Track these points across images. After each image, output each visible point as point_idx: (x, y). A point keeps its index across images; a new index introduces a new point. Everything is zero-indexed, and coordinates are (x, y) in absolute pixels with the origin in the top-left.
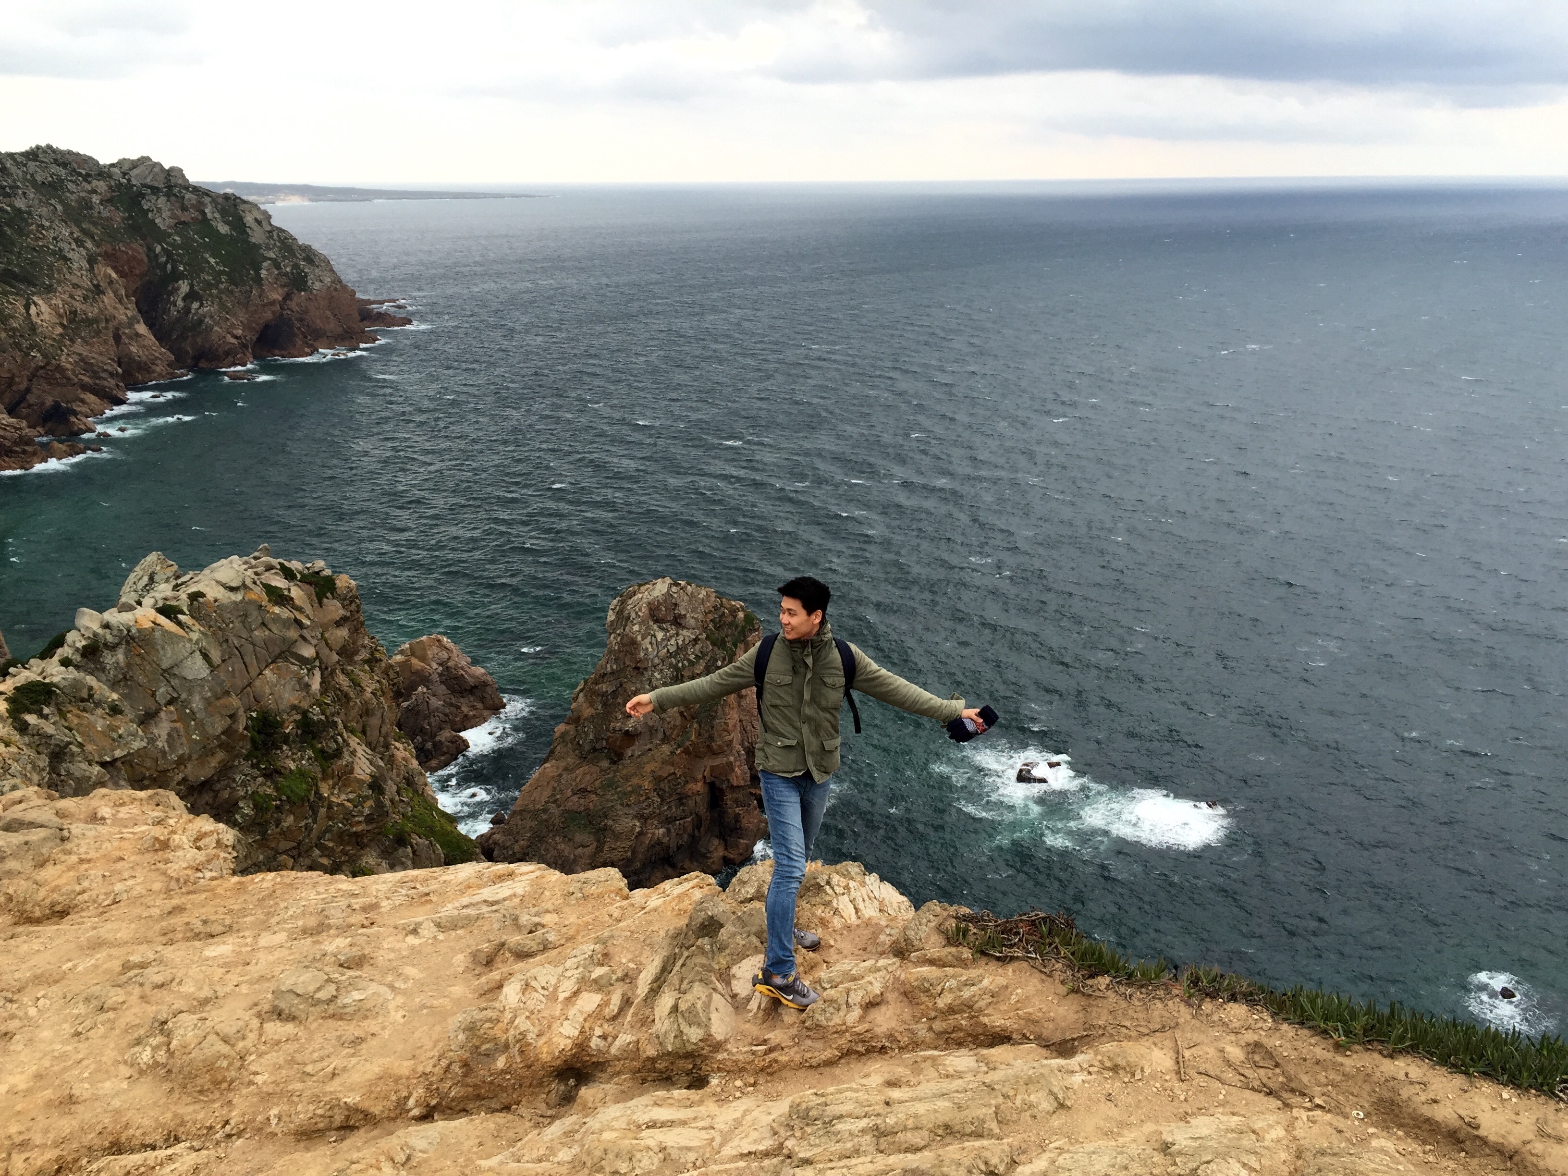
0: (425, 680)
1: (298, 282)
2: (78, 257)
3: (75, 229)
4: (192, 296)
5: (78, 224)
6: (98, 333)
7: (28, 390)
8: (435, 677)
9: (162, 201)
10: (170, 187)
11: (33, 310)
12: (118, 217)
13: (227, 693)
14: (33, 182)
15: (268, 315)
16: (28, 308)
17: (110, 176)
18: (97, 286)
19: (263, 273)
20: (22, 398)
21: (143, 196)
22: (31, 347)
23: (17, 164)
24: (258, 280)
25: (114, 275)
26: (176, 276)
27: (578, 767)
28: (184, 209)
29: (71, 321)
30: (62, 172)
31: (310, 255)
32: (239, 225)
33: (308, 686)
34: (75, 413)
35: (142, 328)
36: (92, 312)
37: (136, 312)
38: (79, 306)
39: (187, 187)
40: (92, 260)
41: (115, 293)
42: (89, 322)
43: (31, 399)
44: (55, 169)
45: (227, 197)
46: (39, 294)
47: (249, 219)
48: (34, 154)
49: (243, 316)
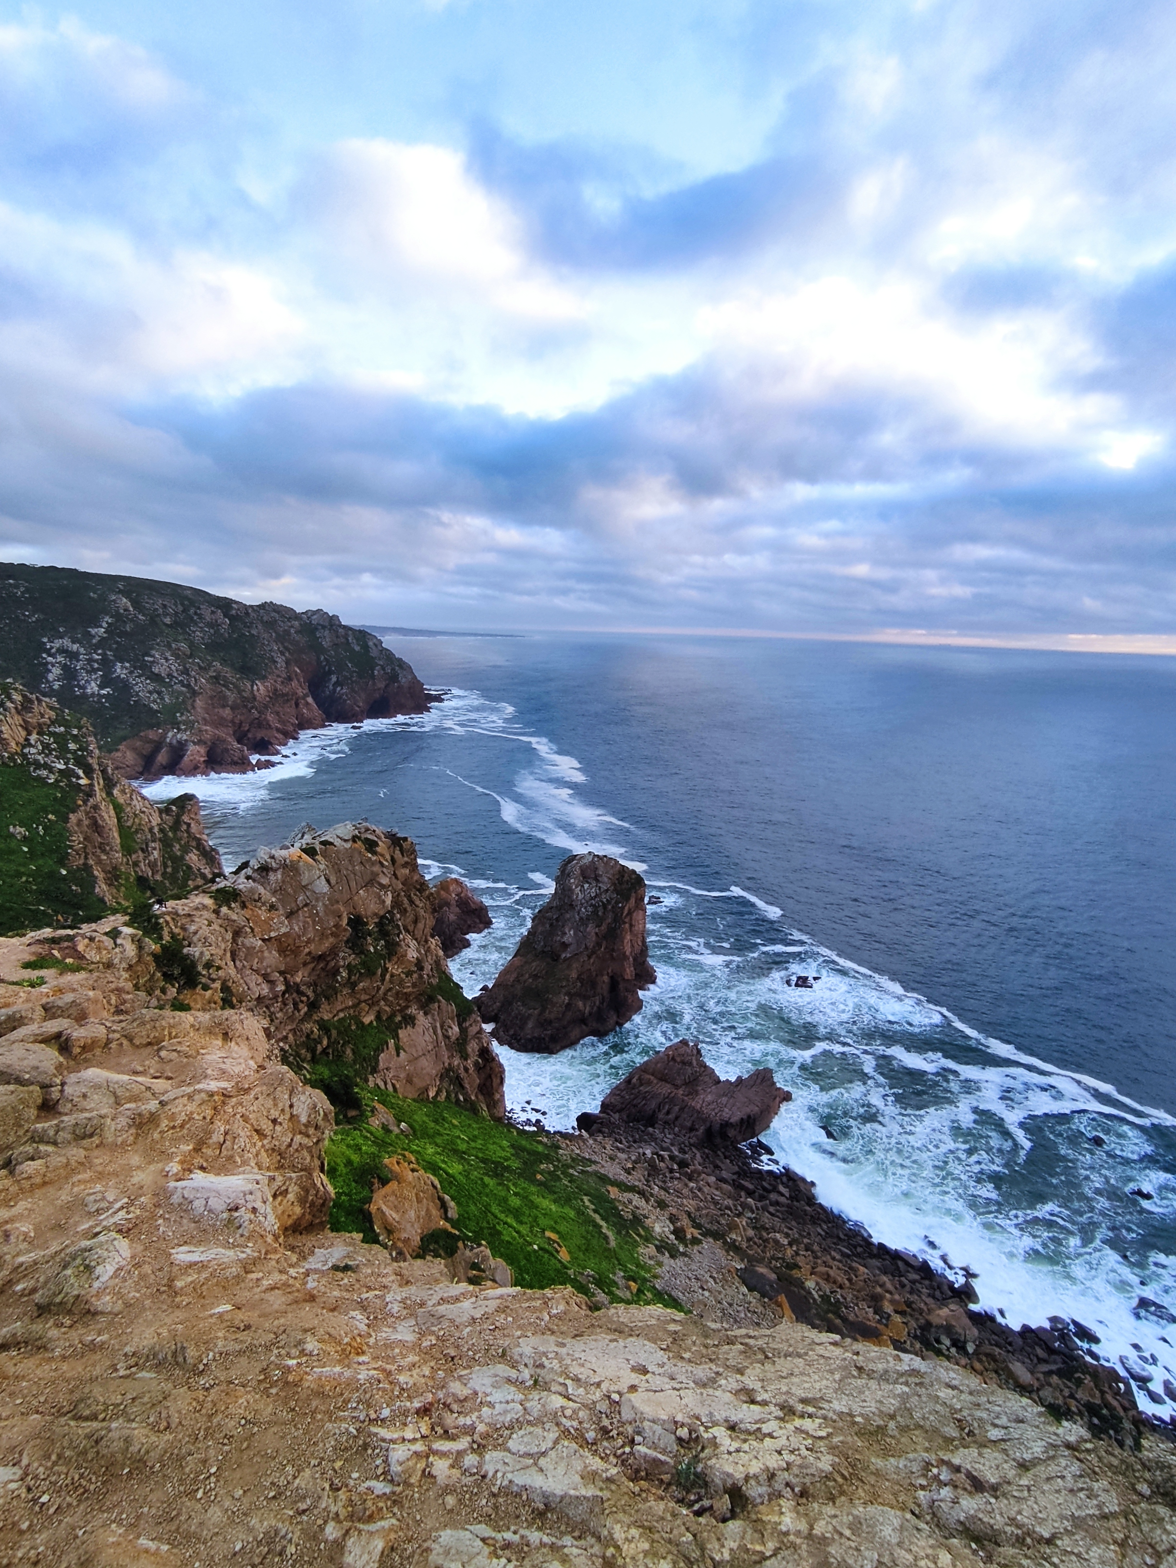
0: (448, 904)
1: (394, 678)
2: (281, 661)
3: (281, 646)
4: (337, 684)
5: (283, 643)
6: (288, 700)
7: (248, 731)
8: (453, 902)
9: (327, 633)
10: (331, 626)
11: (255, 688)
12: (302, 640)
13: (338, 902)
14: (262, 621)
15: (377, 695)
16: (252, 686)
17: (301, 619)
18: (289, 677)
19: (376, 672)
20: (245, 734)
21: (317, 629)
22: (252, 708)
23: (254, 610)
24: (373, 677)
25: (298, 671)
26: (330, 672)
27: (533, 961)
28: (337, 637)
29: (274, 694)
30: (276, 615)
31: (401, 664)
32: (366, 647)
33: (384, 902)
34: (271, 744)
35: (310, 700)
36: (286, 690)
37: (306, 691)
38: (279, 687)
39: (340, 625)
40: (287, 662)
41: (298, 681)
42: (283, 695)
43: (250, 735)
44: (273, 614)
45: (360, 631)
46: (259, 679)
47: (371, 644)
48: (263, 606)
49: (363, 695)
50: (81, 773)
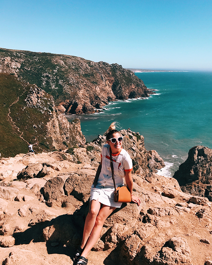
1: (138, 85)
3: (104, 75)
4: (120, 87)
5: (105, 75)
6: (105, 92)
8: (153, 158)
9: (118, 71)
10: (119, 68)
11: (96, 88)
12: (111, 73)
15: (132, 91)
17: (110, 66)
18: (106, 85)
20: (93, 102)
21: (115, 69)
22: (95, 94)
23: (97, 64)
24: (131, 85)
25: (109, 83)
26: (118, 83)
28: (121, 72)
29: (102, 90)
32: (129, 75)
34: (100, 105)
35: (112, 92)
36: (105, 89)
37: (111, 89)
39: (122, 68)
40: (106, 80)
41: (109, 86)
44: (103, 65)
45: (128, 70)
46: (97, 85)
48: (100, 63)
49: (128, 91)
50: (50, 111)
